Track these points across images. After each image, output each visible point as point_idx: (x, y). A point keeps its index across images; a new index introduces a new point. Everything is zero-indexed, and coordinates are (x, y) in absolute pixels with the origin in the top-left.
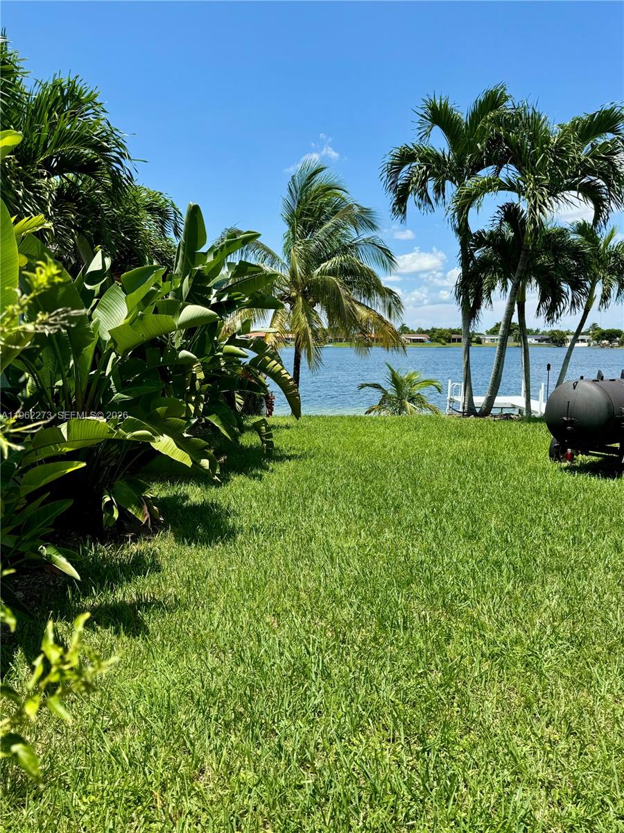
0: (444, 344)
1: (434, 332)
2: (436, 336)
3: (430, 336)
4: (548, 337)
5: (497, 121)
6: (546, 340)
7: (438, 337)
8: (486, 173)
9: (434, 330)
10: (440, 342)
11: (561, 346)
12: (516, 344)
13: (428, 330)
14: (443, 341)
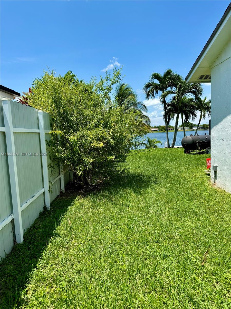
0: (164, 131)
1: (160, 127)
2: (161, 128)
3: (159, 129)
4: (202, 127)
5: (170, 78)
6: (201, 128)
7: (162, 129)
8: (169, 89)
9: (160, 126)
10: (163, 130)
11: (207, 130)
12: (190, 130)
13: (158, 127)
14: (164, 130)
